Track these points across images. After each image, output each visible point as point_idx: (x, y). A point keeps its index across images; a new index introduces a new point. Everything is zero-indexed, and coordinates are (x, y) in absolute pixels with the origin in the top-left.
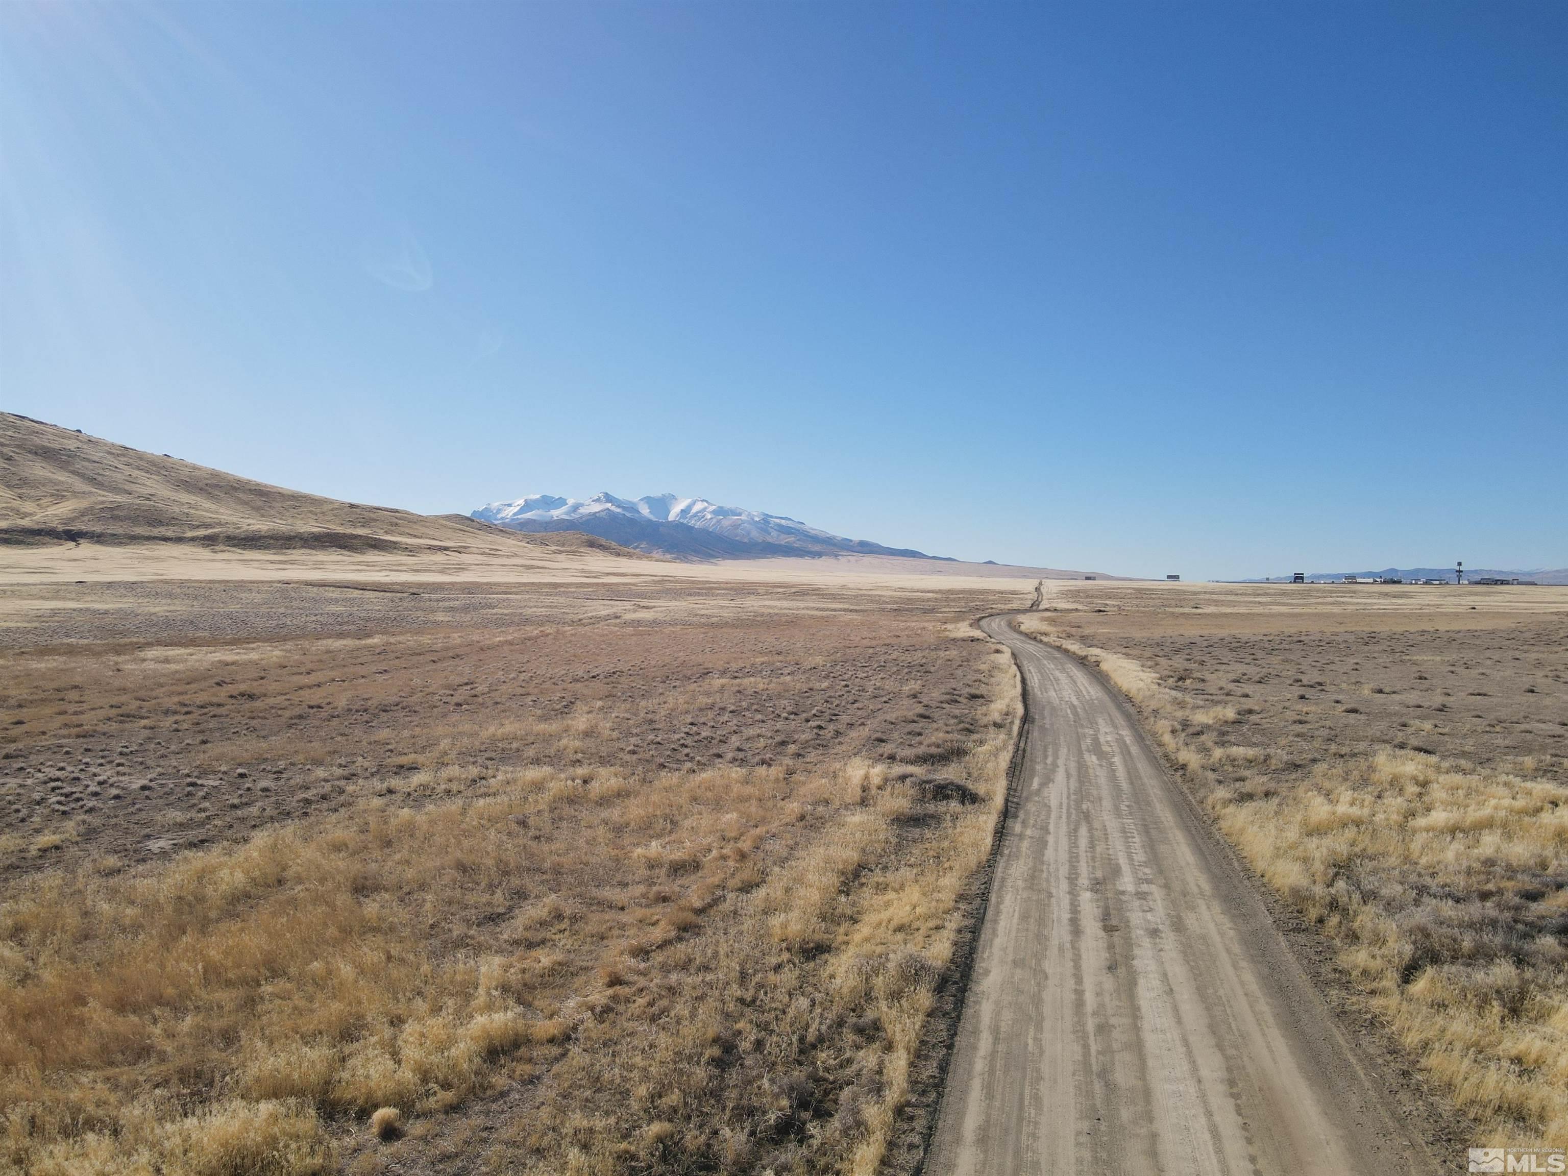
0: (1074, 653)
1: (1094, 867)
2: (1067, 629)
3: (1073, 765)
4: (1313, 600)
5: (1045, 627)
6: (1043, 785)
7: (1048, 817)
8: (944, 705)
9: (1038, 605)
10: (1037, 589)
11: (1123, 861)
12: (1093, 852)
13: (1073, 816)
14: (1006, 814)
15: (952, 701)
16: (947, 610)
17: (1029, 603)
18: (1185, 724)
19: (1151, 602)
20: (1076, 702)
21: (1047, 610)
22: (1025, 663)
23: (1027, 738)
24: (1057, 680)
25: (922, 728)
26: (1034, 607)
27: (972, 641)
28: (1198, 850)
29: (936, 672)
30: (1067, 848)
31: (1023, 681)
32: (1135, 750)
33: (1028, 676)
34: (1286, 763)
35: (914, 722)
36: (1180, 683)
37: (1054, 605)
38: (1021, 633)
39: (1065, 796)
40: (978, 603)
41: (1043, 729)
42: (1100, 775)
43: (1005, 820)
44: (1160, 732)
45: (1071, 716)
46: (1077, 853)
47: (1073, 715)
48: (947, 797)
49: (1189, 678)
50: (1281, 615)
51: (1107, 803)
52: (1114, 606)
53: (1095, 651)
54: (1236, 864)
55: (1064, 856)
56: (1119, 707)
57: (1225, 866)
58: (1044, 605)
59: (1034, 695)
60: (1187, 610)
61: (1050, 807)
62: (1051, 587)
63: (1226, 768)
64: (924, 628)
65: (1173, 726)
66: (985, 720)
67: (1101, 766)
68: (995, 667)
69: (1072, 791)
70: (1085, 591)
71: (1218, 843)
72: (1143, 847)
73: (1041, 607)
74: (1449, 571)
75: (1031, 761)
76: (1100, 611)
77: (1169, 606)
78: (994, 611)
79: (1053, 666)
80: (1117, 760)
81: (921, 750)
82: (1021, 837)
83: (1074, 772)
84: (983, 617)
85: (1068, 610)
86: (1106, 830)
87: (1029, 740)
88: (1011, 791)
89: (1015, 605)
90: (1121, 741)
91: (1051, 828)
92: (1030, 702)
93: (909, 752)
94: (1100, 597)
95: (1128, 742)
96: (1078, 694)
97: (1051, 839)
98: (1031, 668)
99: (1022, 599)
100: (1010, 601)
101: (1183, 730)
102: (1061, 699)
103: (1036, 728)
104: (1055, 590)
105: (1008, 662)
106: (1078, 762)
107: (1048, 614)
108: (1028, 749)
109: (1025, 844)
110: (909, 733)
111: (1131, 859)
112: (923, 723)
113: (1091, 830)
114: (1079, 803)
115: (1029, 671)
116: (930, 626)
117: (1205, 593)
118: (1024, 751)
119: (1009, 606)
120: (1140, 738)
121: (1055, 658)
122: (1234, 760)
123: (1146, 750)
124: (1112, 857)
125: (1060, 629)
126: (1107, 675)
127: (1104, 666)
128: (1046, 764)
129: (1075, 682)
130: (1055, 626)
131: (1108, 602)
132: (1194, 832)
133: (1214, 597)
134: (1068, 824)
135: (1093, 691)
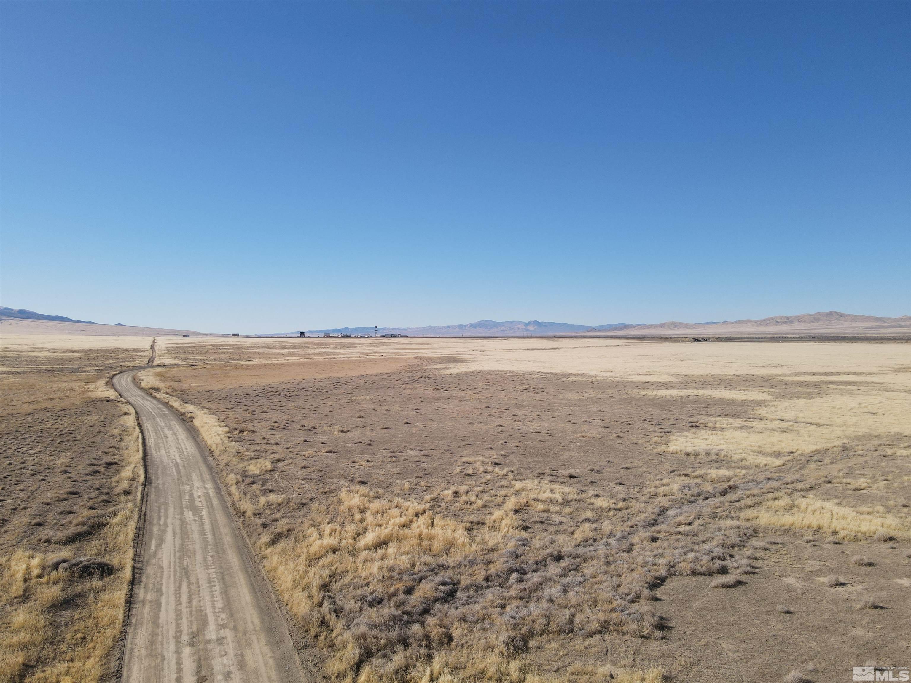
0: (177, 410)
1: (191, 621)
2: (172, 383)
3: (177, 522)
4: (310, 352)
5: (157, 383)
6: (158, 546)
7: (162, 577)
8: (88, 478)
9: (153, 362)
10: (152, 347)
11: (209, 611)
12: (191, 607)
13: (178, 574)
14: (134, 582)
15: (94, 472)
16: (89, 368)
17: (147, 360)
18: (245, 475)
19: (224, 356)
20: (179, 461)
21: (158, 366)
22: (145, 421)
23: (147, 501)
24: (166, 437)
25: (71, 505)
26: (149, 364)
27: (108, 401)
28: (253, 590)
29: (83, 438)
30: (174, 607)
31: (144, 439)
32: (215, 502)
33: (147, 435)
34: (298, 504)
35: (66, 499)
36: (241, 434)
37: (163, 361)
38: (141, 389)
39: (172, 555)
40: (111, 362)
41: (157, 488)
42: (195, 528)
43: (132, 589)
44: (230, 484)
45: (175, 474)
46: (181, 610)
47: (177, 473)
48: (91, 574)
49: (246, 431)
50: (293, 364)
51: (199, 557)
52: (201, 360)
53: (190, 408)
54: (273, 597)
55: (172, 615)
56: (205, 461)
57: (267, 600)
58: (157, 361)
59: (151, 454)
60: (243, 363)
61: (162, 568)
62: (162, 343)
63: (267, 511)
64: (72, 389)
65: (237, 479)
66: (117, 490)
67: (195, 520)
68: (124, 430)
69: (177, 549)
70: (182, 348)
71: (263, 579)
72: (221, 593)
73: (155, 363)
74: (371, 328)
75: (150, 523)
76: (193, 365)
77: (233, 359)
78: (123, 368)
79: (163, 424)
80: (204, 513)
81: (70, 531)
82: (143, 602)
83: (178, 530)
84: (115, 375)
85: (172, 365)
86: (198, 583)
87: (148, 503)
88: (136, 558)
89: (137, 363)
90: (207, 494)
91: (164, 589)
92: (148, 463)
93: (61, 535)
94: (192, 353)
95: (211, 494)
96: (179, 449)
97: (163, 600)
98: (149, 427)
99: (142, 356)
100: (132, 359)
101: (243, 481)
102: (169, 456)
103: (153, 489)
104: (164, 347)
105: (133, 424)
106: (181, 520)
107: (159, 370)
108: (148, 512)
109: (147, 609)
110: (61, 513)
111: (214, 607)
112: (72, 499)
113: (189, 584)
114: (181, 559)
115: (148, 429)
116: (76, 385)
117: (254, 347)
118: (145, 514)
119: (133, 364)
120: (218, 489)
121: (165, 415)
122: (272, 505)
123: (221, 499)
124: (202, 608)
125: (168, 384)
126: (198, 430)
127: (197, 423)
128: (160, 525)
129: (177, 438)
130: (163, 381)
131: (197, 357)
132: (250, 573)
133: (259, 350)
134: (175, 583)
135: (189, 448)
